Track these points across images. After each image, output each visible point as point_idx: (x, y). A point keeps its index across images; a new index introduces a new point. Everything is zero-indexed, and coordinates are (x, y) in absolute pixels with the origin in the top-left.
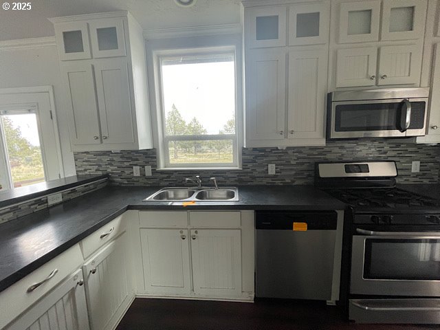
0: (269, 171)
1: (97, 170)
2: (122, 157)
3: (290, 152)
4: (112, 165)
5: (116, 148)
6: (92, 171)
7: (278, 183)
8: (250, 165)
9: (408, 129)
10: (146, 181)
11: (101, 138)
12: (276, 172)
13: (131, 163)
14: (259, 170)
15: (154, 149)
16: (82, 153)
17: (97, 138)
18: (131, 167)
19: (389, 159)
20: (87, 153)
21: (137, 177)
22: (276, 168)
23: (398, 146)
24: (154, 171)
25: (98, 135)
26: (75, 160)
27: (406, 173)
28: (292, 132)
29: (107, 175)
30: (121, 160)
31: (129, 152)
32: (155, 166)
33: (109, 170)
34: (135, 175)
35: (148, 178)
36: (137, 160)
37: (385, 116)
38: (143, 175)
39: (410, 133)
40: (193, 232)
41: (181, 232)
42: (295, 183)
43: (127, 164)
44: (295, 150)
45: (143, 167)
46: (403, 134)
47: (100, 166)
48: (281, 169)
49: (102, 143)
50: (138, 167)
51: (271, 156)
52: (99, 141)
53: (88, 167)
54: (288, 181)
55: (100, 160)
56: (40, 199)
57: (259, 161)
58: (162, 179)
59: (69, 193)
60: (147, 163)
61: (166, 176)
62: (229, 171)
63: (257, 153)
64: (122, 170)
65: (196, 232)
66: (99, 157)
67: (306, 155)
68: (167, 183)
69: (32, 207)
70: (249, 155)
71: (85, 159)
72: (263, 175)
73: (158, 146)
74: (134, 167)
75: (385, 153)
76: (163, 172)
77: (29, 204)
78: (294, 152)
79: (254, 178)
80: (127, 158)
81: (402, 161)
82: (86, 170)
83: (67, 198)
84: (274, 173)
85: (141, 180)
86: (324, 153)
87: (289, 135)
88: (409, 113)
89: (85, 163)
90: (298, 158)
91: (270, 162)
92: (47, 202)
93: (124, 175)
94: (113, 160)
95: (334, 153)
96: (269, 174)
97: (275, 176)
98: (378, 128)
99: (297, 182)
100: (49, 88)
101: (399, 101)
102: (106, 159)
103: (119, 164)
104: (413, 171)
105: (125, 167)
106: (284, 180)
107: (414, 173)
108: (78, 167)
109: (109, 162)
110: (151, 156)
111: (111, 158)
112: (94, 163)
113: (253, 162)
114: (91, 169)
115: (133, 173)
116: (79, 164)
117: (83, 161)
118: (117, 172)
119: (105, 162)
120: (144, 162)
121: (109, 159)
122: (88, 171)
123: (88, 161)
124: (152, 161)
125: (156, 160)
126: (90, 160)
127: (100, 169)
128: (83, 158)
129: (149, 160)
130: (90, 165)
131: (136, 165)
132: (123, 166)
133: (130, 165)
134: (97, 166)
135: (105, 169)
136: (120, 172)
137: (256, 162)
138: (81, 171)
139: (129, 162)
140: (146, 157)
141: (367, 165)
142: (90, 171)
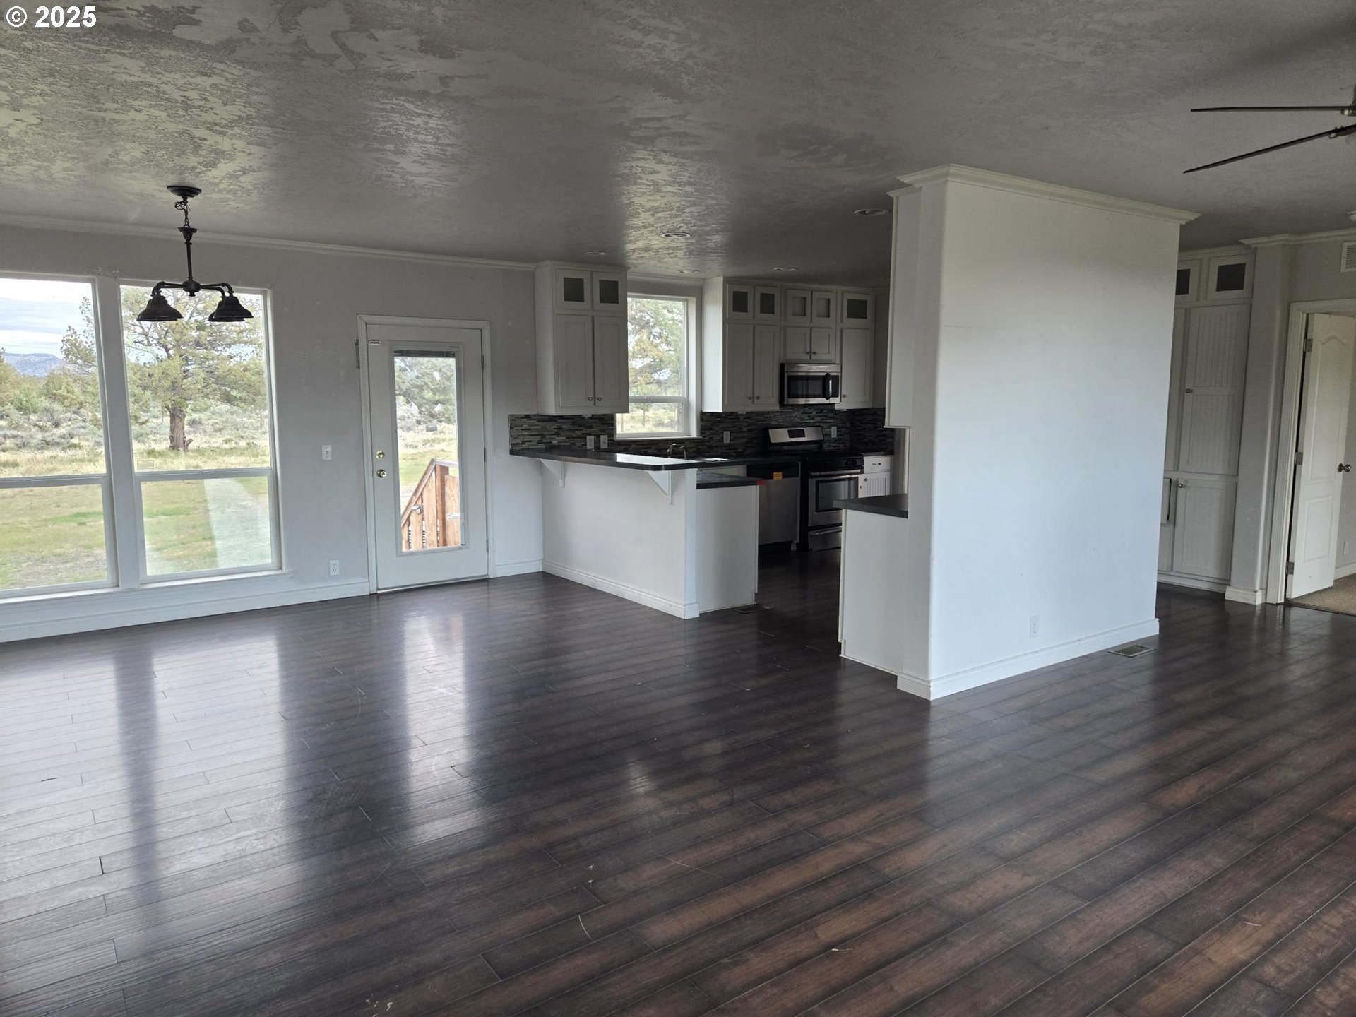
0: (725, 439)
1: (540, 442)
2: (572, 424)
4: (558, 434)
7: (732, 452)
8: (706, 433)
9: (832, 397)
11: (595, 399)
13: (584, 432)
14: (716, 438)
16: (521, 417)
17: (590, 399)
18: (583, 437)
19: (817, 424)
20: (528, 417)
21: (590, 450)
22: (730, 436)
23: (821, 412)
24: (610, 443)
25: (592, 396)
26: (511, 428)
27: (827, 438)
28: (758, 398)
30: (571, 427)
32: (611, 435)
34: (588, 448)
35: (604, 451)
36: (591, 427)
37: (818, 387)
38: (598, 447)
39: (832, 400)
42: (746, 453)
43: (578, 433)
44: (747, 415)
45: (598, 437)
46: (827, 402)
47: (543, 436)
48: (734, 437)
49: (595, 404)
50: (593, 437)
51: (726, 422)
52: (592, 402)
53: (528, 438)
54: (740, 450)
55: (544, 428)
57: (716, 428)
60: (603, 431)
63: (714, 418)
64: (572, 441)
66: (543, 424)
67: (755, 421)
70: (706, 421)
71: (525, 426)
72: (719, 444)
74: (588, 437)
75: (813, 418)
76: (620, 444)
79: (712, 447)
80: (579, 425)
81: (824, 426)
82: (524, 442)
84: (728, 442)
86: (774, 418)
87: (756, 400)
88: (830, 382)
89: (524, 433)
90: (749, 424)
91: (724, 429)
96: (725, 442)
97: (729, 445)
98: (797, 396)
100: (483, 325)
101: (824, 374)
102: (553, 426)
103: (569, 434)
104: (833, 436)
105: (576, 438)
106: (737, 449)
107: (833, 439)
108: (515, 438)
109: (556, 430)
110: (608, 422)
111: (559, 425)
112: (536, 430)
113: (710, 429)
114: (531, 441)
115: (586, 445)
116: (515, 434)
117: (522, 430)
118: (566, 444)
119: (551, 431)
120: (599, 430)
121: (555, 427)
122: (527, 443)
123: (528, 429)
124: (609, 429)
125: (611, 427)
126: (532, 428)
127: (544, 441)
128: (522, 426)
129: (605, 427)
130: (531, 435)
131: (590, 434)
132: (574, 436)
133: (583, 434)
134: (539, 437)
135: (550, 441)
136: (568, 444)
137: (713, 429)
138: (518, 444)
139: (581, 430)
140: (602, 424)
141: (803, 430)
142: (530, 443)
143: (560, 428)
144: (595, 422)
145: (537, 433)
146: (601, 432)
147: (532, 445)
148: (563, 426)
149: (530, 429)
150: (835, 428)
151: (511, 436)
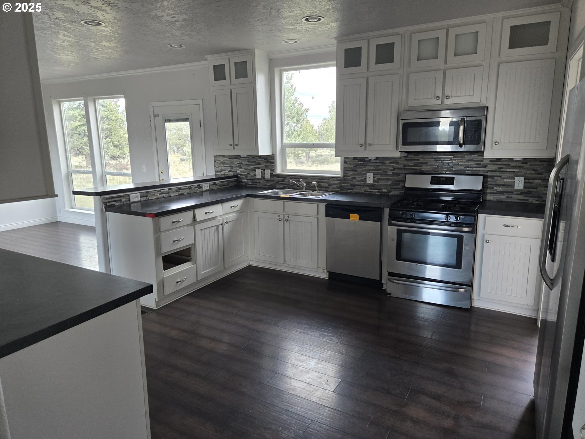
0: (367, 180)
1: (230, 171)
2: (248, 161)
3: (387, 162)
4: (240, 167)
5: (243, 154)
6: (226, 172)
7: (375, 191)
8: (350, 173)
10: (265, 183)
11: (234, 145)
12: (374, 182)
13: (255, 166)
14: (359, 178)
15: (272, 155)
16: (220, 156)
17: (231, 145)
18: (254, 170)
20: (224, 156)
21: (259, 179)
22: (374, 177)
24: (272, 175)
25: (232, 143)
26: (215, 162)
27: (509, 189)
28: (370, 145)
29: (236, 176)
30: (247, 163)
31: (254, 157)
32: (273, 170)
33: (238, 172)
34: (257, 177)
35: (267, 181)
36: (259, 164)
38: (263, 177)
40: (286, 217)
41: (279, 216)
42: (392, 193)
43: (252, 167)
44: (392, 161)
45: (264, 170)
47: (232, 167)
48: (378, 179)
49: (234, 149)
50: (260, 170)
51: (369, 166)
52: (232, 147)
53: (224, 168)
54: (385, 190)
55: (232, 163)
56: (199, 185)
57: (359, 170)
58: (278, 182)
59: (212, 185)
60: (267, 167)
61: (280, 179)
62: (332, 178)
63: (356, 162)
64: (248, 172)
65: (288, 217)
66: (231, 160)
67: (402, 166)
68: (281, 186)
69: (196, 189)
70: (350, 164)
71: (222, 161)
72: (362, 183)
73: (276, 153)
74: (257, 170)
75: (485, 166)
76: (279, 176)
77: (195, 186)
78: (391, 163)
79: (354, 186)
80: (252, 162)
81: (504, 175)
82: (221, 171)
83: (211, 188)
84: (371, 182)
85: (262, 182)
86: (420, 165)
87: (368, 147)
89: (221, 165)
90: (394, 169)
91: (369, 171)
92: (202, 188)
93: (249, 177)
94: (242, 164)
95: (430, 165)
96: (367, 182)
97: (372, 185)
99: (393, 193)
100: (200, 102)
102: (237, 162)
103: (246, 167)
104: (516, 187)
105: (250, 170)
106: (381, 189)
107: (517, 190)
108: (217, 168)
109: (239, 165)
110: (270, 161)
111: (240, 161)
112: (228, 164)
113: (354, 170)
114: (225, 170)
115: (256, 175)
116: (217, 165)
117: (220, 163)
118: (245, 173)
119: (236, 165)
120: (265, 166)
121: (239, 162)
122: (223, 171)
123: (223, 163)
124: (271, 166)
125: (273, 165)
126: (225, 162)
127: (232, 171)
128: (220, 161)
129: (268, 164)
130: (225, 167)
131: (259, 168)
132: (249, 169)
133: (254, 168)
134: (230, 168)
135: (235, 171)
136: (246, 173)
137: (356, 171)
138: (219, 171)
139: (254, 165)
140: (266, 162)
141: (454, 178)
142: (224, 171)
143: (241, 163)
144: (262, 161)
145: (228, 166)
146: (266, 167)
147: (226, 173)
148: (243, 162)
149: (225, 163)
150: (522, 179)
151: (215, 166)
